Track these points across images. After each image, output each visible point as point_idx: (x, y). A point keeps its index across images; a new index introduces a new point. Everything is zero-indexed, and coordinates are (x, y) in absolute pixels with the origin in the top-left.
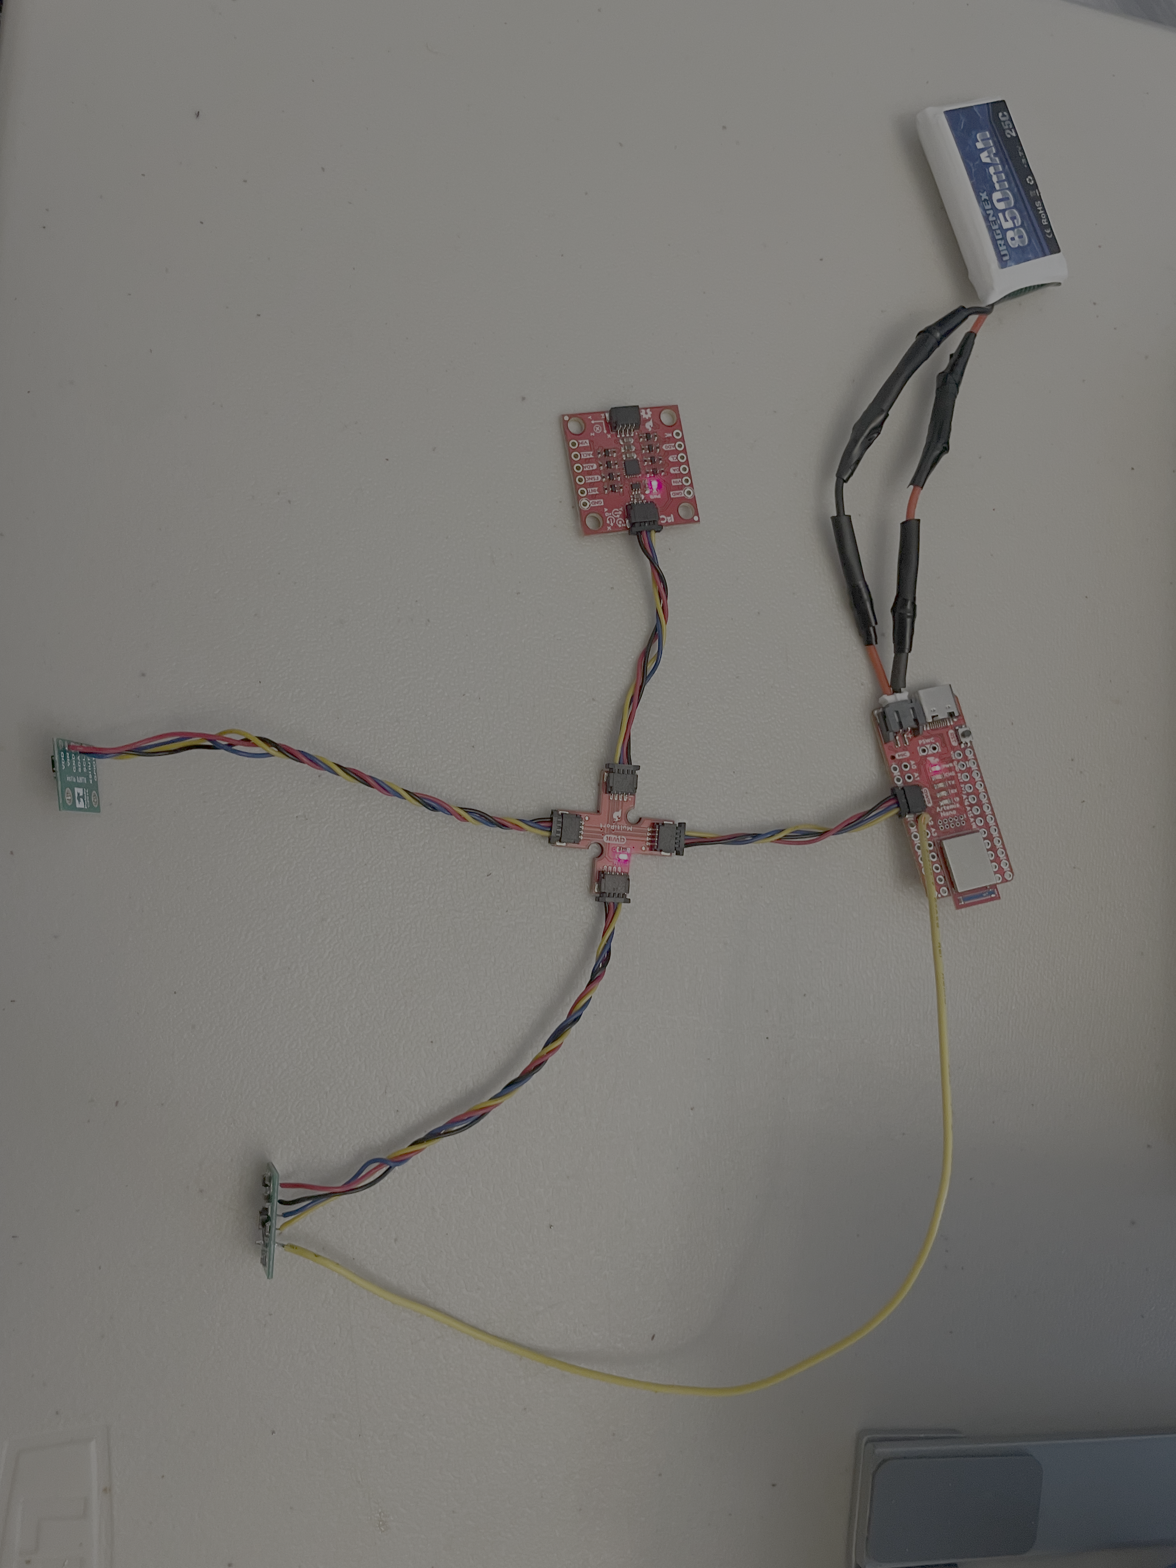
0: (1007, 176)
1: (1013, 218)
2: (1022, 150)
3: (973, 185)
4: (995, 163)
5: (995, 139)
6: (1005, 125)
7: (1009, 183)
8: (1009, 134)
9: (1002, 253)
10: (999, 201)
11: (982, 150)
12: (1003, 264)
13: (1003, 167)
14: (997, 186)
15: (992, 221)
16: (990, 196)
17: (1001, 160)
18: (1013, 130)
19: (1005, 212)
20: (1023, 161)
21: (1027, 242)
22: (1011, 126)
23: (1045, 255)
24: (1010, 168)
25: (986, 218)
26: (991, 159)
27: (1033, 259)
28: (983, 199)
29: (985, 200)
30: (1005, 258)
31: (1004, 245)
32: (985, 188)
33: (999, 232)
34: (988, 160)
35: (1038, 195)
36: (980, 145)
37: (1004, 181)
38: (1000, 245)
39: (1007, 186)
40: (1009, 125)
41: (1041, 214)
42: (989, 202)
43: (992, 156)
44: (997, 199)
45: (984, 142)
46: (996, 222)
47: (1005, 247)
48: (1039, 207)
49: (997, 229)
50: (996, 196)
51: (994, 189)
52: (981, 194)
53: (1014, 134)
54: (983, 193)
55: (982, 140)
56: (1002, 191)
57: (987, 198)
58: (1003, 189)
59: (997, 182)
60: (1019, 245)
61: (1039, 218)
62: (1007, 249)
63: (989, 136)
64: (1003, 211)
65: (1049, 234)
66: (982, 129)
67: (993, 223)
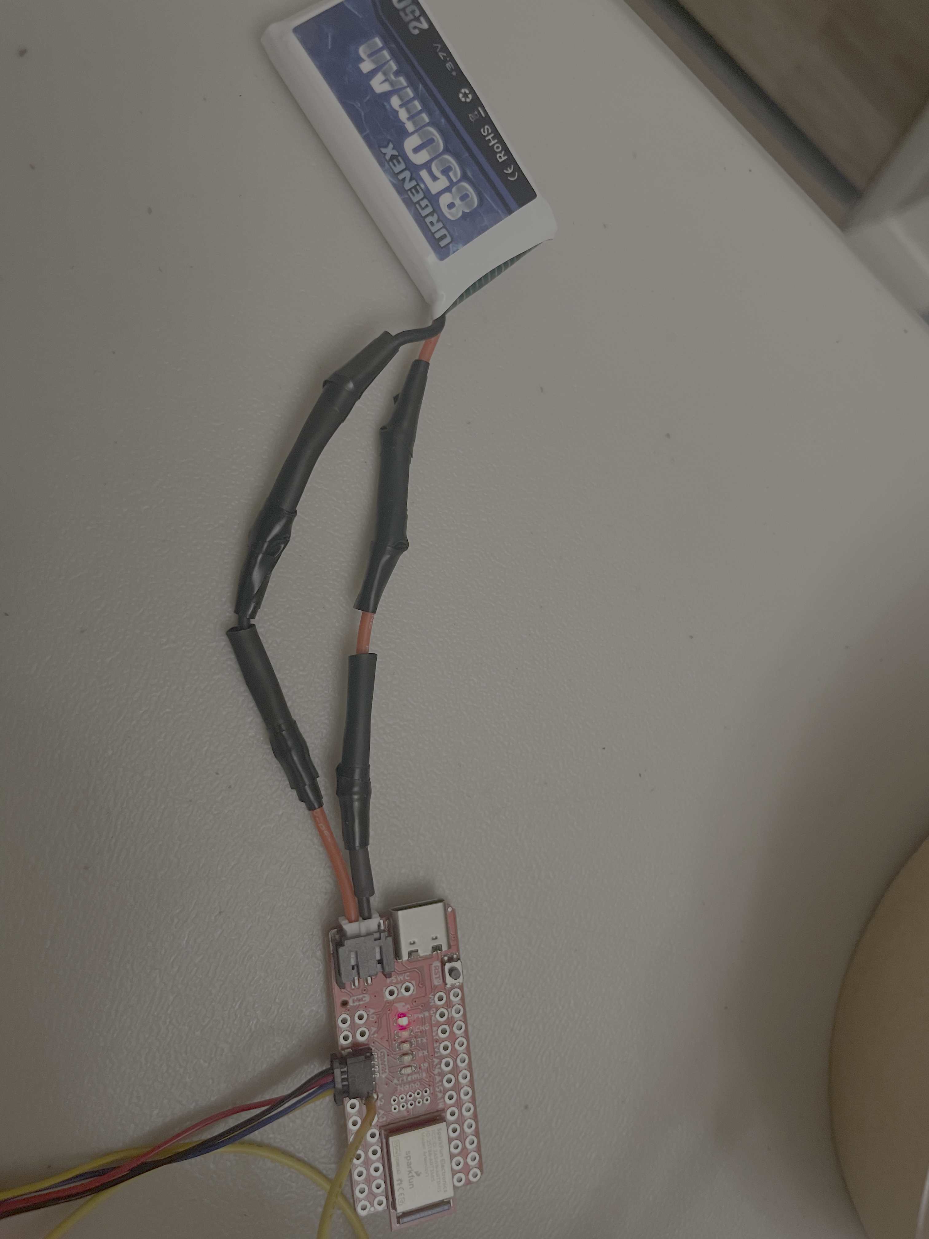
0: (423, 102)
1: (446, 171)
2: (445, 49)
3: (366, 139)
4: (401, 87)
5: (393, 46)
6: (406, 15)
7: (430, 114)
8: (415, 28)
9: (437, 236)
10: (416, 150)
11: (373, 73)
12: (442, 252)
13: (415, 89)
14: (410, 127)
15: (410, 190)
16: (399, 146)
17: (408, 78)
18: (422, 19)
19: (430, 166)
20: (449, 65)
21: (476, 202)
22: (417, 13)
23: (510, 212)
24: (426, 85)
25: (400, 188)
26: (392, 84)
27: (492, 226)
28: (388, 157)
29: (393, 157)
30: (443, 243)
31: (438, 221)
32: (389, 137)
33: (424, 203)
34: (386, 87)
35: (483, 115)
36: (366, 66)
37: (420, 112)
38: (432, 223)
39: (427, 120)
40: (413, 12)
41: (493, 145)
42: (400, 158)
43: (392, 77)
44: (412, 149)
45: (373, 58)
46: (418, 187)
47: (440, 225)
48: (488, 134)
49: (422, 199)
50: (411, 143)
51: (403, 133)
52: (384, 150)
53: (425, 26)
54: (386, 146)
55: (370, 56)
56: (420, 131)
57: (395, 153)
58: (421, 128)
59: (408, 119)
60: (463, 212)
61: (490, 154)
62: (444, 227)
63: (380, 44)
64: (427, 165)
65: (512, 174)
66: (365, 36)
67: (413, 190)
